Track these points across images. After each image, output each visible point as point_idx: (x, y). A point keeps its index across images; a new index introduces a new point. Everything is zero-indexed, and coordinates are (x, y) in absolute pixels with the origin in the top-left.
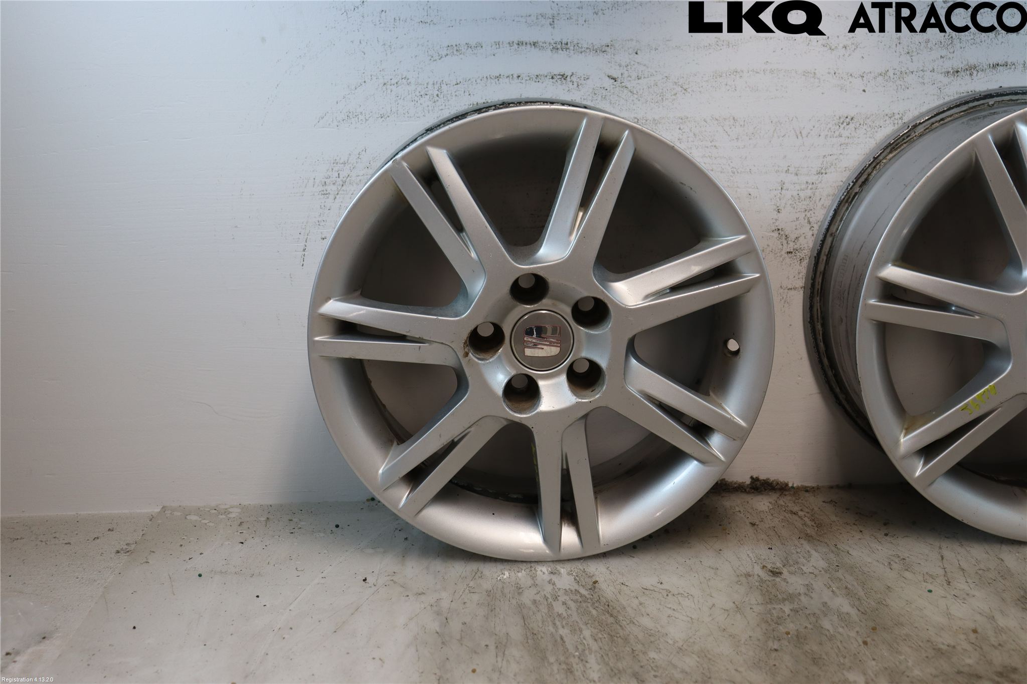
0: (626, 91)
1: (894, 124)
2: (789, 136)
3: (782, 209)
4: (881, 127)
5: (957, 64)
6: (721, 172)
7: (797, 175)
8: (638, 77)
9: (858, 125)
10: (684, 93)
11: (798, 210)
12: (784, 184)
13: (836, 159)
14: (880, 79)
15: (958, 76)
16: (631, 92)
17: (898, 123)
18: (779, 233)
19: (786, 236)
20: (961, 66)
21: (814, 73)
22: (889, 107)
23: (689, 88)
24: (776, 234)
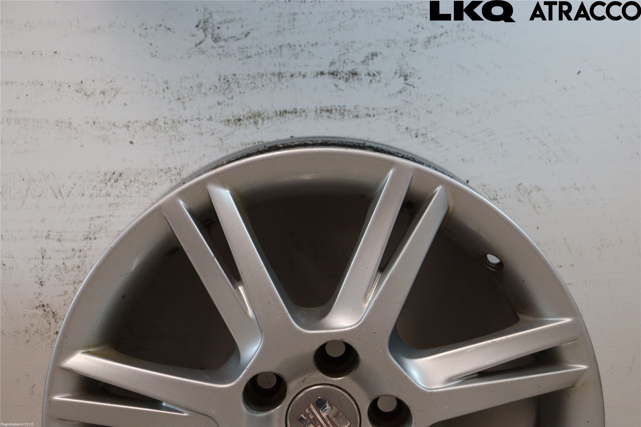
1: (171, 180)
2: (46, 196)
3: (46, 281)
4: (156, 184)
5: (239, 111)
7: (60, 241)
9: (128, 182)
11: (65, 283)
12: (45, 252)
13: (106, 222)
14: (149, 128)
15: (240, 125)
17: (176, 180)
18: (45, 310)
19: (54, 313)
20: (242, 113)
21: (70, 123)
22: (164, 160)
24: (40, 311)
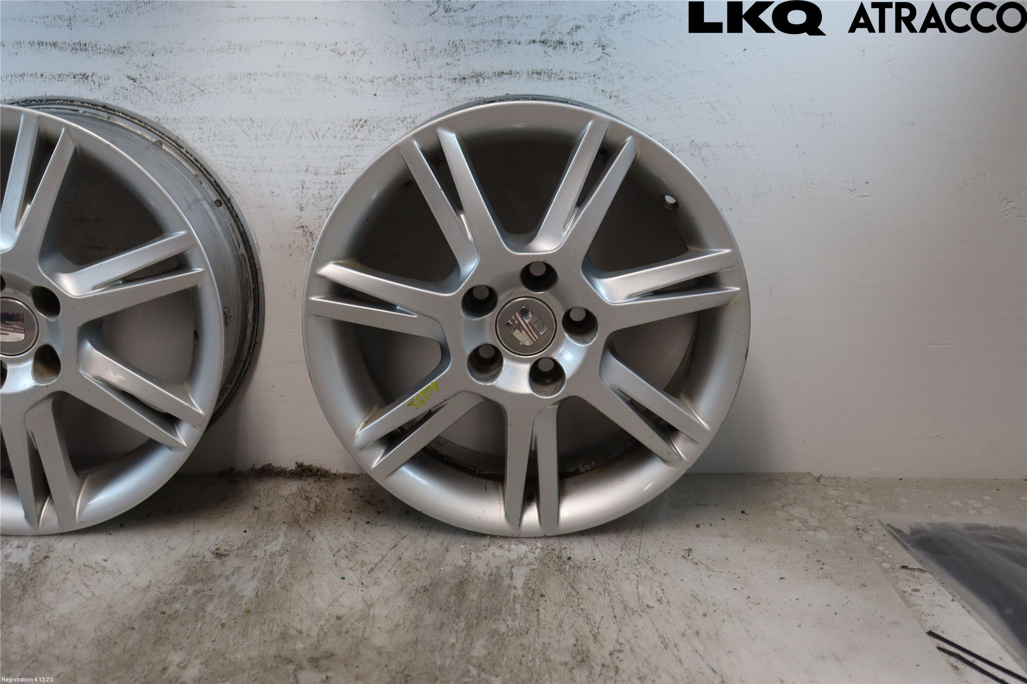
0: (145, 91)
1: (407, 127)
2: (306, 137)
3: (305, 206)
4: (394, 130)
5: (463, 70)
6: (243, 171)
7: (317, 175)
8: (156, 78)
9: (372, 128)
10: (201, 94)
11: (321, 208)
12: (304, 183)
13: (353, 161)
14: (390, 83)
15: (465, 83)
16: (151, 92)
17: (410, 127)
18: (304, 230)
19: (311, 233)
20: (467, 73)
21: (326, 77)
22: (401, 111)
23: (206, 89)
24: (300, 231)
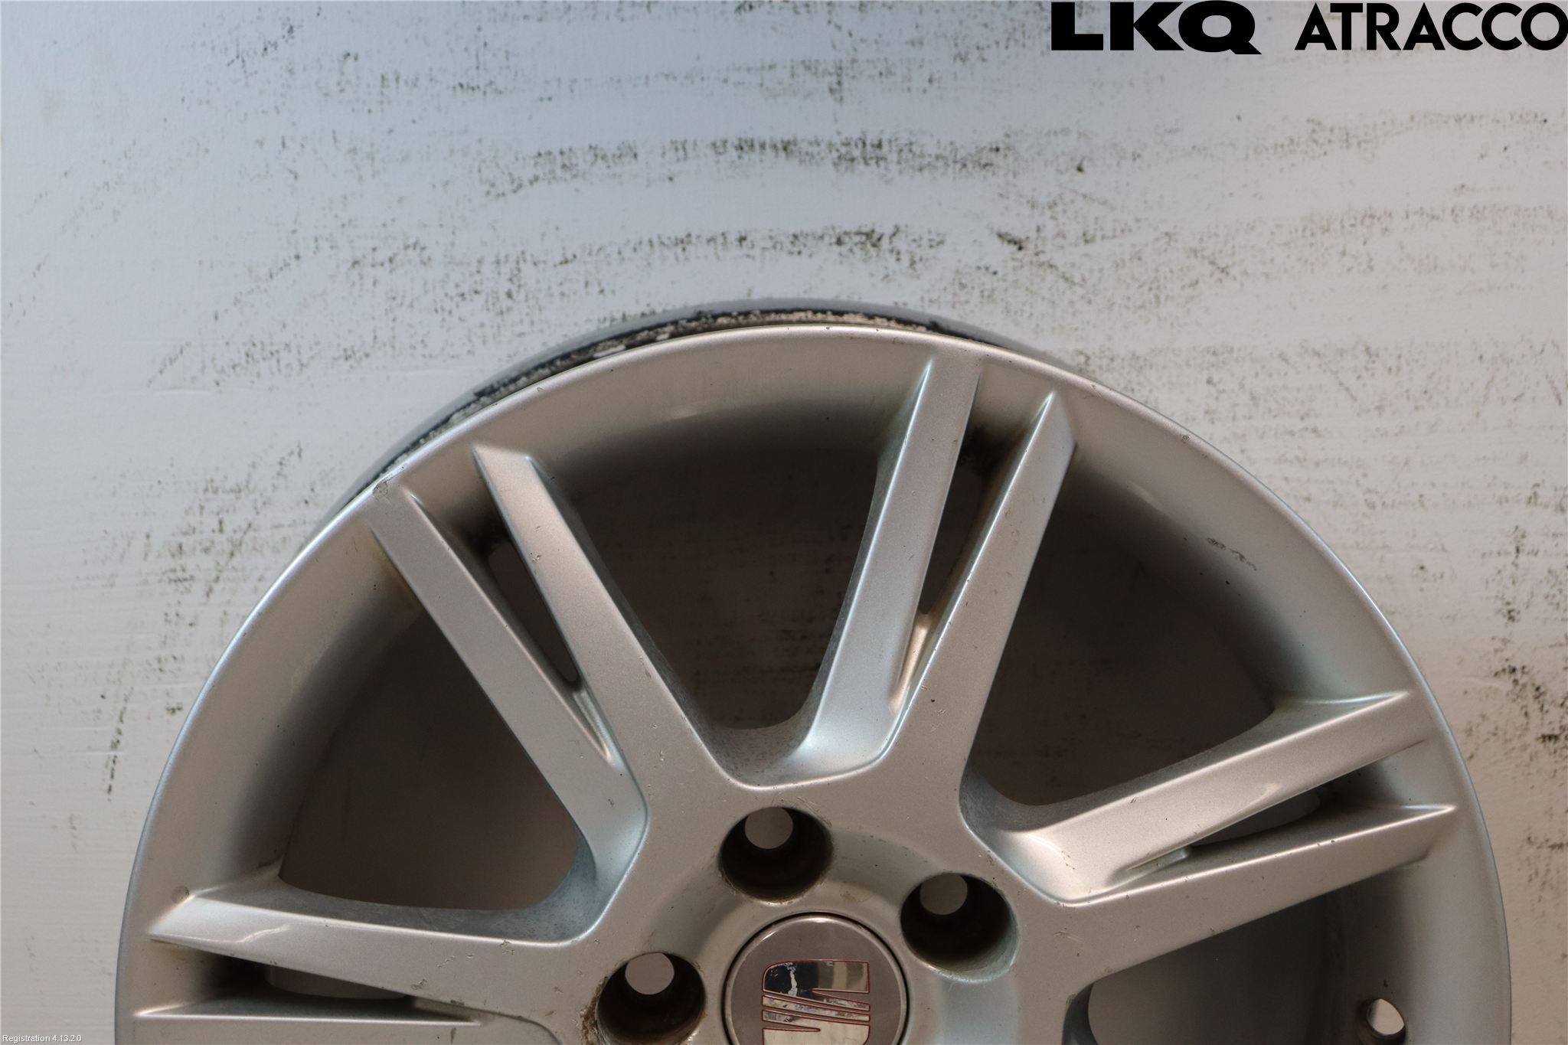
0: (1050, 277)
3: (1522, 609)
6: (1335, 505)
7: (1562, 510)
8: (1084, 235)
10: (1220, 280)
12: (1523, 537)
16: (1066, 279)
18: (1516, 682)
19: (1538, 690)
23: (1234, 264)
24: (1505, 684)
